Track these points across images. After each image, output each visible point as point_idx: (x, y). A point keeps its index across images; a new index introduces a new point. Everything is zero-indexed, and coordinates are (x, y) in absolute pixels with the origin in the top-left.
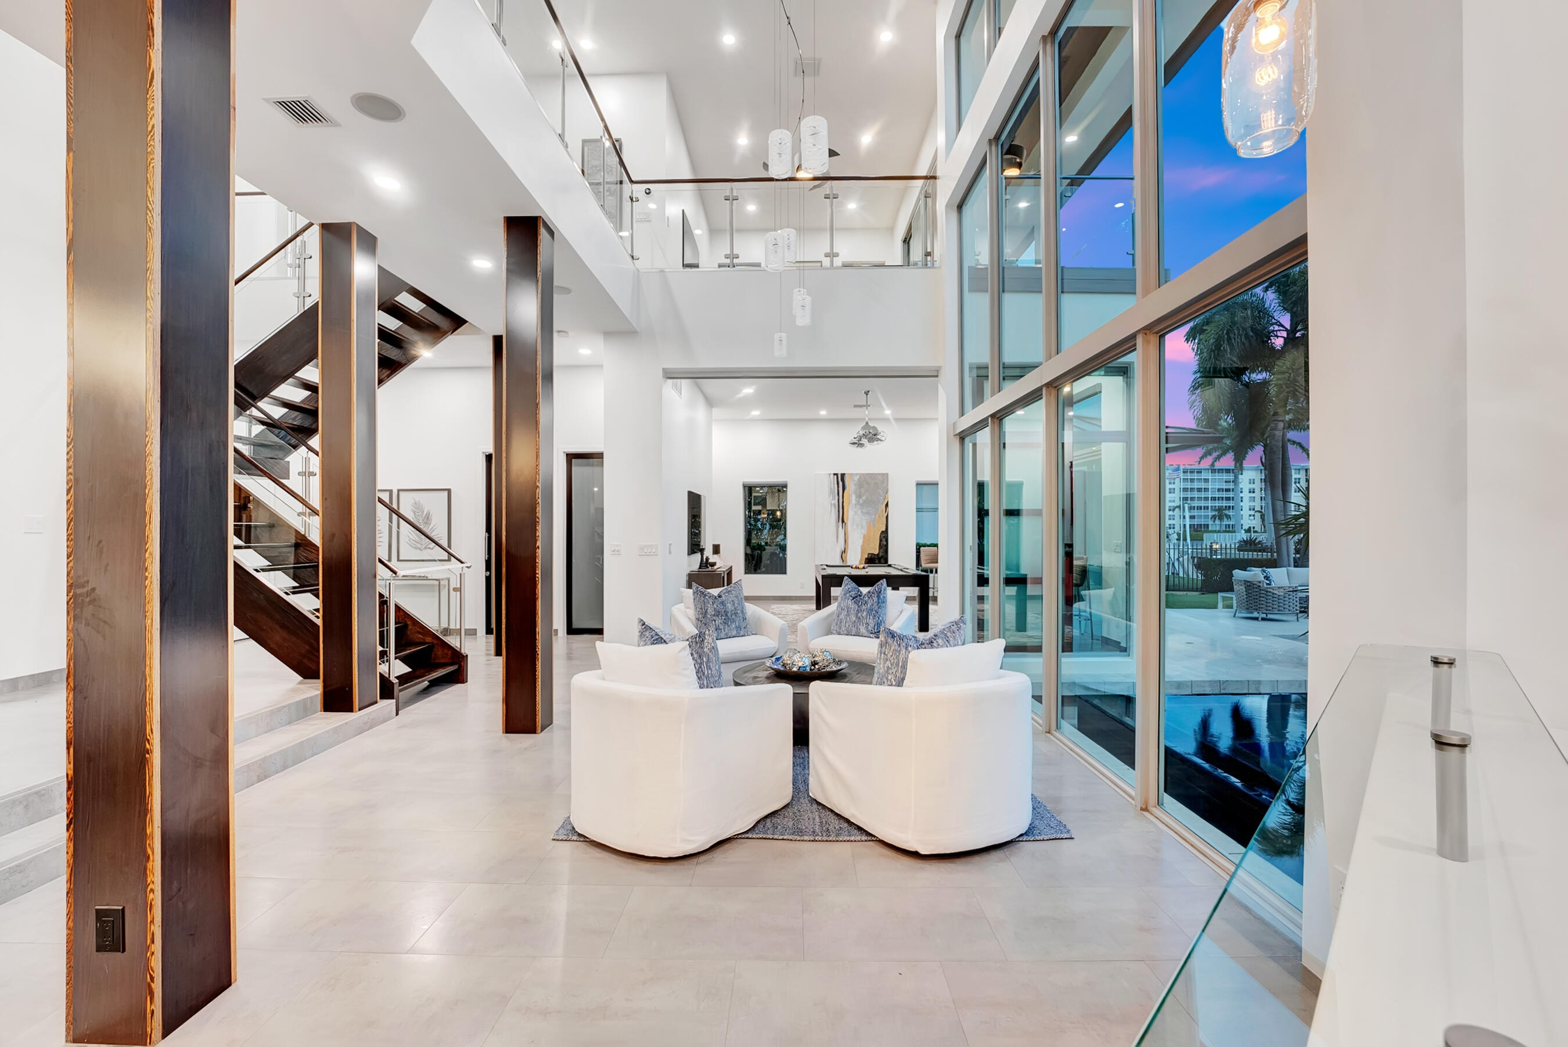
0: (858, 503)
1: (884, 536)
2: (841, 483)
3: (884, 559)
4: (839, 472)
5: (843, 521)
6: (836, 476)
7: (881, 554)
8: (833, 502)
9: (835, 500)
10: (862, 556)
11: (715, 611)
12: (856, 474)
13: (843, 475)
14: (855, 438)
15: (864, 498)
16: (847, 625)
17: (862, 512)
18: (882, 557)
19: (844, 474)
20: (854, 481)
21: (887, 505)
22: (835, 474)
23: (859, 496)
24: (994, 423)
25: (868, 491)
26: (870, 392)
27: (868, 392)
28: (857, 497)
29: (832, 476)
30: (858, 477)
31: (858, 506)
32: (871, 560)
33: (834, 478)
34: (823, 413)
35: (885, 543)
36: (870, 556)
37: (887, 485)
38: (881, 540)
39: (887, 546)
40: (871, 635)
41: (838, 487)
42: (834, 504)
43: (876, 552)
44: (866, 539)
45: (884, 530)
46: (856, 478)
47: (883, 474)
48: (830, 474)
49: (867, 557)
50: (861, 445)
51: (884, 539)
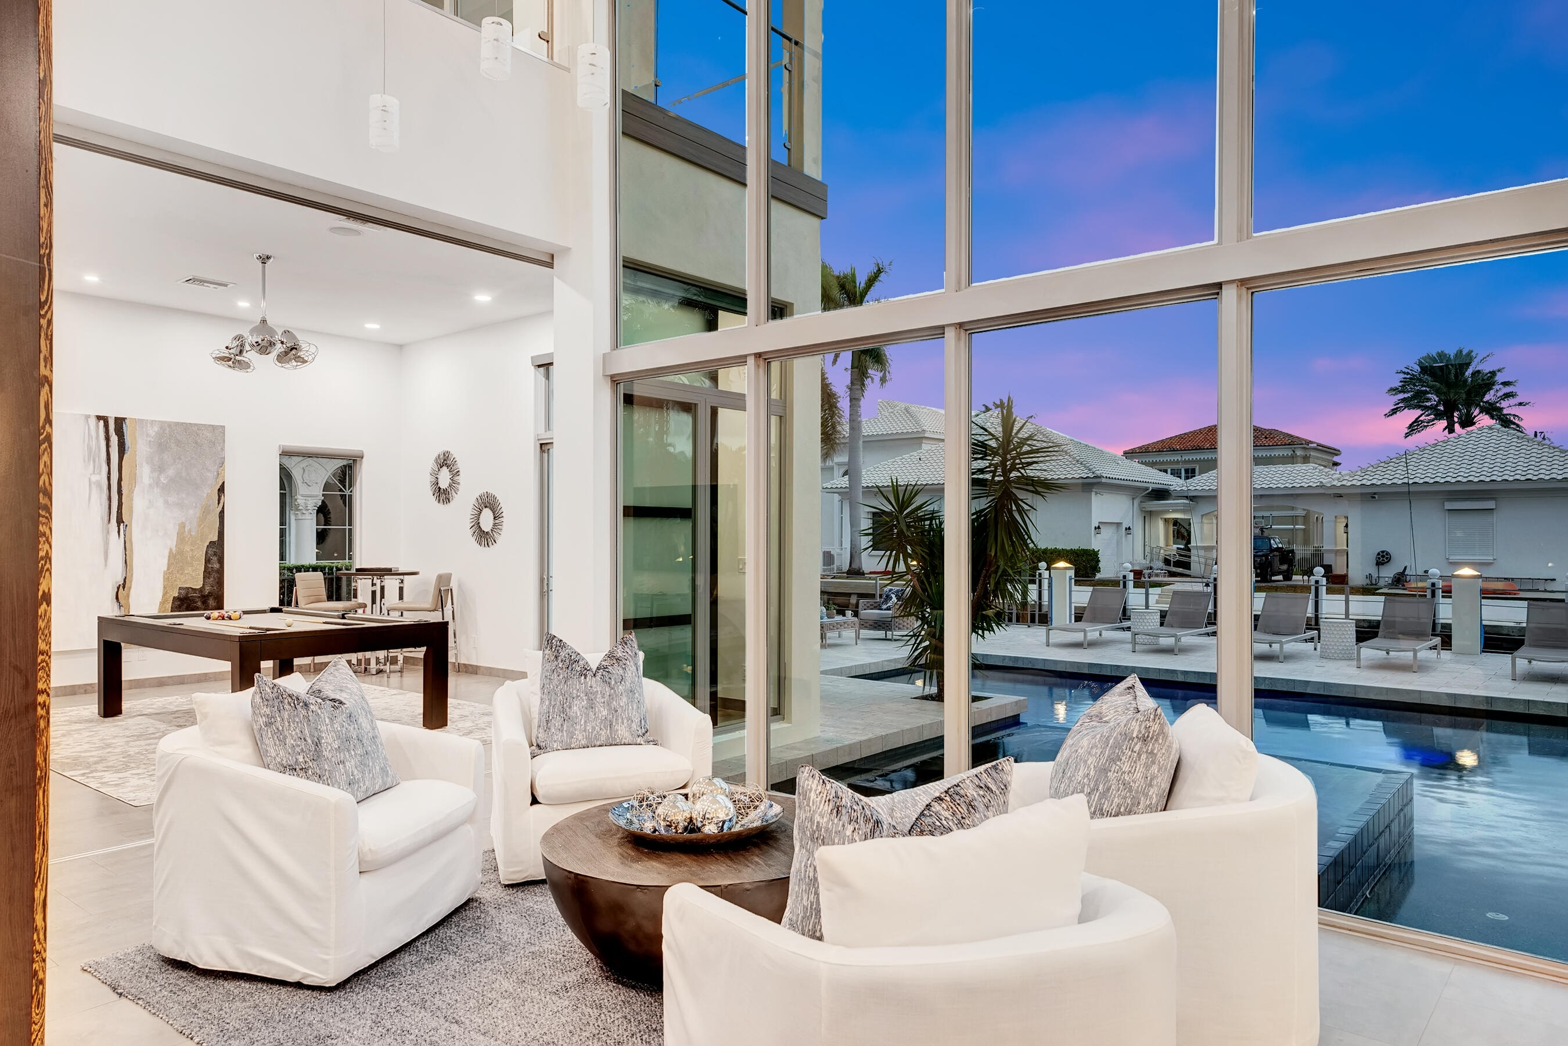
0: (157, 483)
1: (216, 551)
2: (114, 439)
3: (215, 598)
4: (112, 414)
5: (120, 521)
6: (102, 422)
7: (208, 589)
8: (94, 478)
9: (100, 473)
10: (165, 594)
11: (339, 738)
12: (153, 422)
13: (120, 422)
14: (227, 348)
15: (171, 472)
16: (589, 728)
17: (166, 502)
18: (210, 594)
19: (124, 419)
20: (148, 435)
21: (221, 490)
22: (99, 418)
23: (161, 469)
24: (759, 366)
25: (180, 458)
26: (272, 259)
27: (268, 258)
28: (153, 471)
29: (93, 421)
30: (156, 429)
31: (156, 490)
32: (186, 602)
33: (98, 427)
34: (92, 278)
35: (217, 566)
36: (183, 592)
37: (223, 449)
38: (208, 561)
39: (221, 572)
40: (639, 740)
41: (108, 446)
42: (99, 485)
43: (198, 584)
44: (176, 559)
45: (215, 539)
46: (153, 431)
47: (214, 428)
48: (87, 417)
49: (176, 595)
50: (244, 366)
51: (215, 559)
